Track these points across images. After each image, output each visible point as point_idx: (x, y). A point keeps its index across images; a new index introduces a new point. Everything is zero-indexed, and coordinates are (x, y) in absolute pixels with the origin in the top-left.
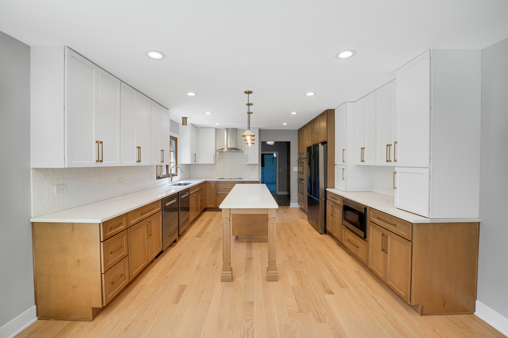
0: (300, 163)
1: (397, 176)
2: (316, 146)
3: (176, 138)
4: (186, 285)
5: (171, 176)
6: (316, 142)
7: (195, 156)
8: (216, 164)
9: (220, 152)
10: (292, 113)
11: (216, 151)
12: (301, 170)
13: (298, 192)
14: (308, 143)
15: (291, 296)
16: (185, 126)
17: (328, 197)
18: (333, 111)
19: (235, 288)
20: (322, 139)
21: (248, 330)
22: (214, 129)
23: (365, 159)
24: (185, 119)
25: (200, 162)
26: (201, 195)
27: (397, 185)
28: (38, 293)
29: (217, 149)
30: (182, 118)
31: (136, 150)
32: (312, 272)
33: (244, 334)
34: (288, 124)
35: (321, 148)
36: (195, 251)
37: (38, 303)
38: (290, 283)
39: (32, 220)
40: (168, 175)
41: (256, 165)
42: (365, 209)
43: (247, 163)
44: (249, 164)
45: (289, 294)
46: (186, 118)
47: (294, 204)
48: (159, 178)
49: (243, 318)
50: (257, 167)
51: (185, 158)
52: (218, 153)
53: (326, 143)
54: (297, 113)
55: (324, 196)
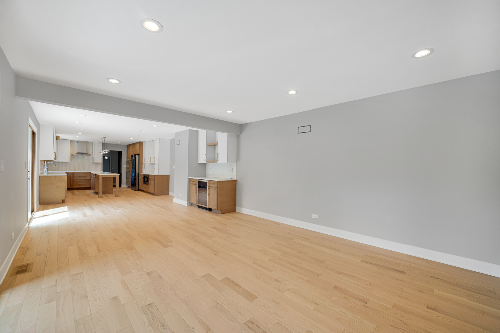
0: (127, 163)
1: (155, 165)
2: (135, 155)
6: (135, 154)
8: (70, 162)
12: (128, 166)
13: (126, 178)
14: (132, 153)
17: (139, 176)
18: (142, 142)
20: (137, 153)
22: (70, 140)
23: (151, 161)
25: (58, 161)
27: (155, 168)
28: (40, 197)
35: (137, 156)
37: (40, 200)
41: (99, 163)
42: (148, 176)
43: (93, 162)
44: (96, 163)
47: (124, 185)
50: (100, 165)
52: (71, 156)
53: (139, 154)
55: (138, 176)
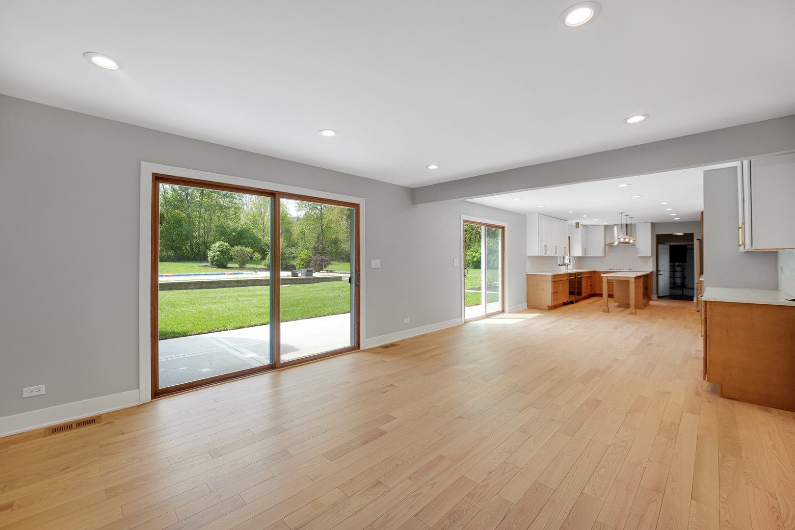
3: (569, 237)
7: (585, 250)
8: (605, 256)
9: (609, 246)
11: (605, 245)
16: (577, 229)
22: (603, 226)
24: (577, 224)
25: (589, 255)
26: (591, 282)
29: (607, 243)
31: (554, 248)
40: (565, 265)
43: (638, 256)
44: (641, 257)
46: (579, 223)
48: (560, 265)
50: (651, 259)
51: (577, 252)
52: (607, 247)
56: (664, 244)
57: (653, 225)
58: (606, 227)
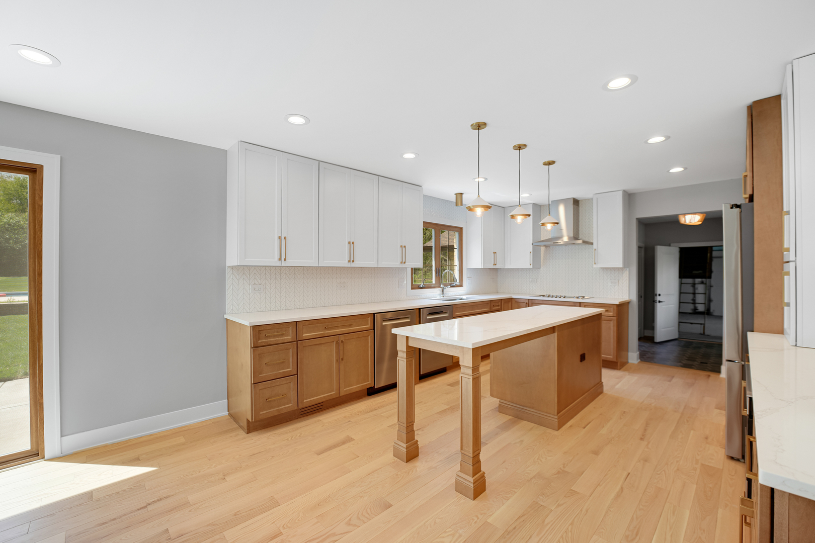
3: (461, 229)
4: (354, 440)
5: (441, 286)
7: (494, 255)
8: (538, 268)
9: (546, 246)
10: (650, 141)
11: (536, 245)
15: (460, 536)
18: (774, 100)
19: (399, 473)
21: (334, 535)
24: (459, 196)
29: (537, 241)
30: (456, 194)
32: (572, 524)
33: (321, 536)
34: (685, 169)
36: (422, 402)
38: (491, 515)
39: (226, 316)
43: (599, 265)
44: (604, 269)
45: (461, 531)
46: (462, 194)
48: (416, 287)
49: (349, 517)
50: (626, 274)
51: (476, 259)
52: (542, 248)
53: (751, 199)
54: (668, 138)
56: (670, 245)
57: (630, 198)
58: (537, 207)
